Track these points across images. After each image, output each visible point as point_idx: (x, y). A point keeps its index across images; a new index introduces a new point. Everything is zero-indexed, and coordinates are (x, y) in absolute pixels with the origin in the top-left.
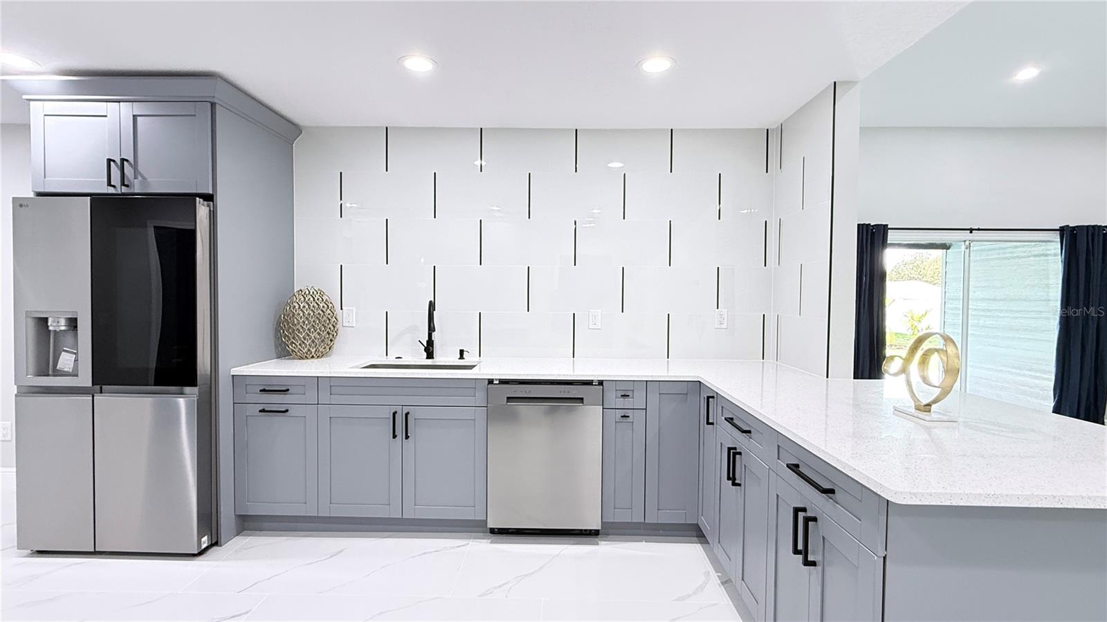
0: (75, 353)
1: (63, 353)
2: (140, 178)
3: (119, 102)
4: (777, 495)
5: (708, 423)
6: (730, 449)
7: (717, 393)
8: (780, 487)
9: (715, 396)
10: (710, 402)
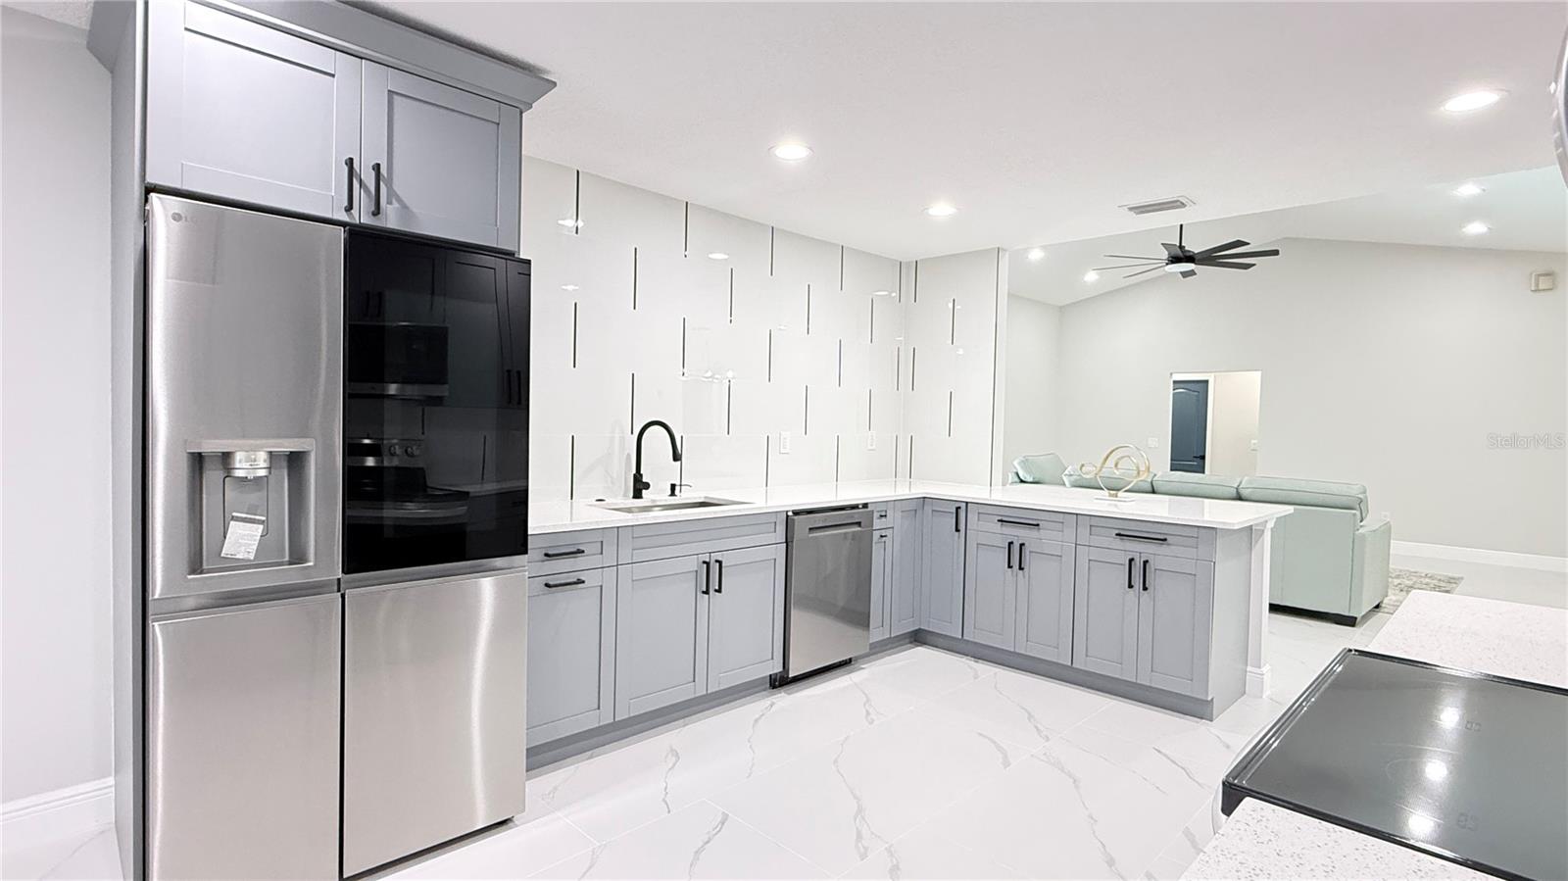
0: (262, 522)
1: (232, 522)
2: (396, 204)
3: (361, 58)
4: (1090, 560)
5: (957, 530)
6: (1010, 543)
7: (967, 503)
8: (1095, 554)
9: (963, 506)
10: (960, 511)
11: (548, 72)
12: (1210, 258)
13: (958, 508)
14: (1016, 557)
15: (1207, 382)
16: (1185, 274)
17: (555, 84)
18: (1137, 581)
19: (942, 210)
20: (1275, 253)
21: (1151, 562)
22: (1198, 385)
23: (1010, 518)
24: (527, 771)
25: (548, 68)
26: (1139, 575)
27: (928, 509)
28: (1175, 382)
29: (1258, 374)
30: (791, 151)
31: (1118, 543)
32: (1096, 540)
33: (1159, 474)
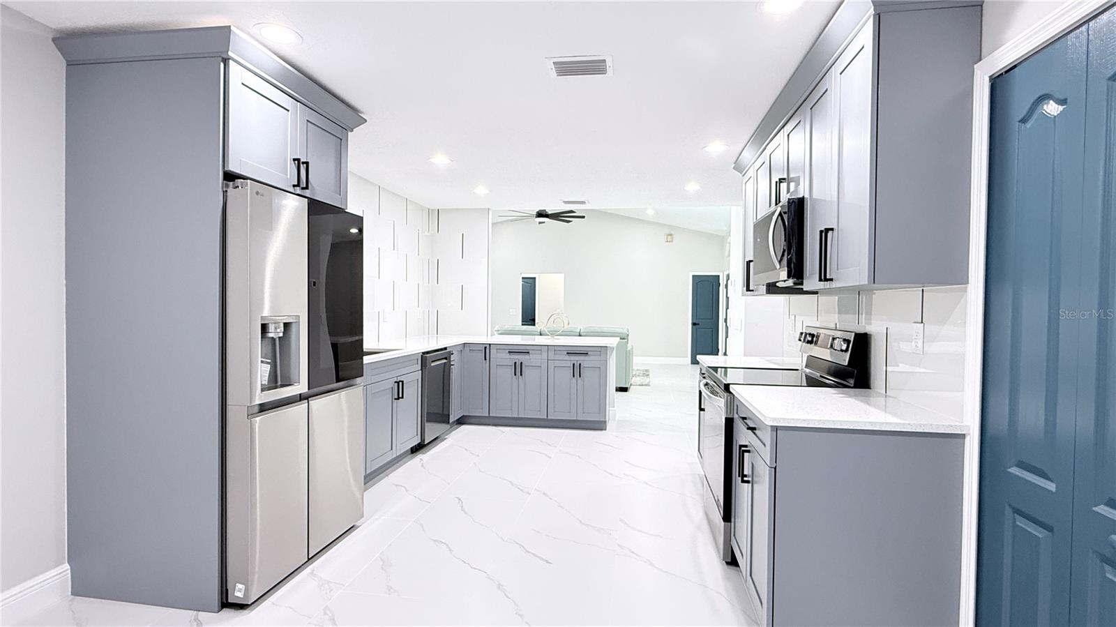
3: (298, 101)
4: (555, 367)
5: (485, 359)
6: (515, 363)
7: (490, 345)
8: (557, 363)
9: (488, 346)
10: (486, 349)
11: (361, 113)
12: (556, 216)
13: (485, 348)
14: (518, 369)
15: (535, 278)
16: (540, 223)
17: (366, 121)
18: (577, 374)
19: (481, 190)
20: (583, 217)
21: (582, 365)
22: (531, 280)
23: (514, 350)
24: (365, 484)
25: (364, 111)
26: (577, 371)
27: (467, 349)
28: (523, 278)
29: (562, 276)
30: (440, 160)
31: (567, 357)
32: (557, 357)
33: (582, 328)
